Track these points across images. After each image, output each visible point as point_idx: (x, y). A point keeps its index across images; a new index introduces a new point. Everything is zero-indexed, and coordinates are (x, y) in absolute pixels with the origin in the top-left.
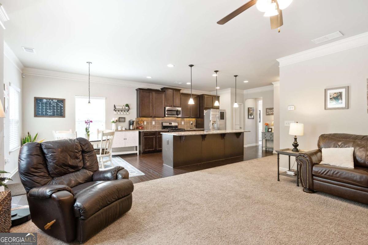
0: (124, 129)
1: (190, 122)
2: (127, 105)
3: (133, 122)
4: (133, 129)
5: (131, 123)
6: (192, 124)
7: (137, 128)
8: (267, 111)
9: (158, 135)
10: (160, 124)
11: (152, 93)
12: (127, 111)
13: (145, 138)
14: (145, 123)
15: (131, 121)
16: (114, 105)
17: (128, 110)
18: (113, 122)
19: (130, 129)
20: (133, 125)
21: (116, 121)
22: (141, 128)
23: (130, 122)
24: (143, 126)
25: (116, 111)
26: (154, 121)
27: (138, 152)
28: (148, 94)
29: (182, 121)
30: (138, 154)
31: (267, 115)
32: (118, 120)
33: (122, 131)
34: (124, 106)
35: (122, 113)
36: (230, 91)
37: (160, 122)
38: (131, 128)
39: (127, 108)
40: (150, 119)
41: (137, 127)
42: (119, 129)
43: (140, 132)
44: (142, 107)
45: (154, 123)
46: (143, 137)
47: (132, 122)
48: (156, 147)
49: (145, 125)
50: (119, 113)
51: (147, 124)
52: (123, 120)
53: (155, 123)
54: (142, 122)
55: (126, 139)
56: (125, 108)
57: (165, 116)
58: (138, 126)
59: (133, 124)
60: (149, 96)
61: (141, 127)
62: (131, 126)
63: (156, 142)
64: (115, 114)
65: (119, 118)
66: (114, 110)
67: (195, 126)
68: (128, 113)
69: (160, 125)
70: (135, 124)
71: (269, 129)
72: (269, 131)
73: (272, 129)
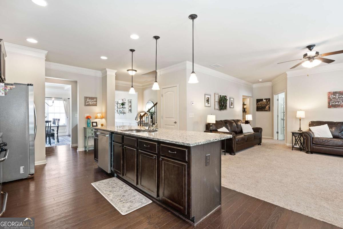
8: (86, 100)
71: (94, 123)
72: (94, 125)
73: (96, 122)
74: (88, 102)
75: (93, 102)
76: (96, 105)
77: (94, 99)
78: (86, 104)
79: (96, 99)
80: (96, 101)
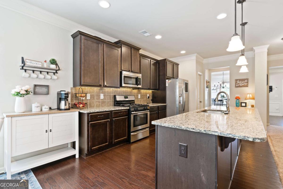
0: (45, 109)
1: (147, 95)
2: (53, 62)
3: (67, 94)
4: (66, 110)
5: (63, 97)
6: (149, 97)
7: (74, 106)
8: (236, 83)
9: (114, 118)
10: (111, 98)
11: (101, 45)
12: (54, 73)
13: (93, 126)
14: (88, 97)
15: (62, 92)
16: (23, 58)
17: (55, 71)
18: (18, 94)
19: (59, 109)
20: (67, 100)
21: (25, 93)
22: (81, 106)
23: (59, 94)
24: (85, 102)
25: (26, 70)
26: (102, 93)
27: (76, 152)
28: (95, 45)
29: (138, 93)
30: (77, 156)
31: (236, 87)
32: (32, 90)
33: (41, 113)
34: (46, 61)
35: (41, 76)
36: (195, 58)
37: (112, 95)
38: (63, 105)
39: (53, 66)
40: (96, 89)
41: (75, 104)
42: (35, 110)
43: (80, 115)
44: (85, 66)
45: (102, 96)
46: (88, 124)
47: (65, 94)
48: (111, 138)
49: (88, 100)
50: (34, 75)
51: (91, 98)
52: (44, 90)
53: (104, 96)
54: (83, 95)
55: (51, 131)
56: (49, 67)
57: (121, 86)
58: (75, 102)
59: (66, 98)
60: (98, 50)
61: (82, 104)
62: (63, 103)
63: (111, 130)
64: (24, 77)
65: (35, 86)
66: (22, 69)
67: (151, 101)
68: (55, 77)
69: (112, 100)
70: (69, 99)
71: (242, 104)
72: (242, 105)
73: (246, 103)
74: (238, 84)
75: (243, 83)
76: (247, 86)
77: (245, 81)
78: (237, 86)
79: (248, 80)
80: (247, 82)
